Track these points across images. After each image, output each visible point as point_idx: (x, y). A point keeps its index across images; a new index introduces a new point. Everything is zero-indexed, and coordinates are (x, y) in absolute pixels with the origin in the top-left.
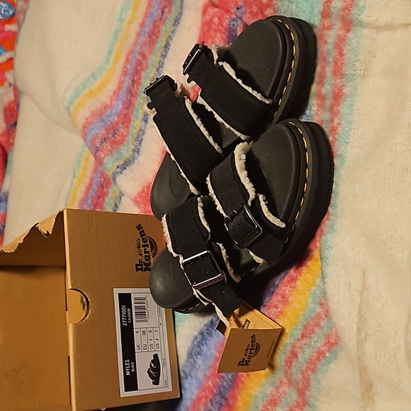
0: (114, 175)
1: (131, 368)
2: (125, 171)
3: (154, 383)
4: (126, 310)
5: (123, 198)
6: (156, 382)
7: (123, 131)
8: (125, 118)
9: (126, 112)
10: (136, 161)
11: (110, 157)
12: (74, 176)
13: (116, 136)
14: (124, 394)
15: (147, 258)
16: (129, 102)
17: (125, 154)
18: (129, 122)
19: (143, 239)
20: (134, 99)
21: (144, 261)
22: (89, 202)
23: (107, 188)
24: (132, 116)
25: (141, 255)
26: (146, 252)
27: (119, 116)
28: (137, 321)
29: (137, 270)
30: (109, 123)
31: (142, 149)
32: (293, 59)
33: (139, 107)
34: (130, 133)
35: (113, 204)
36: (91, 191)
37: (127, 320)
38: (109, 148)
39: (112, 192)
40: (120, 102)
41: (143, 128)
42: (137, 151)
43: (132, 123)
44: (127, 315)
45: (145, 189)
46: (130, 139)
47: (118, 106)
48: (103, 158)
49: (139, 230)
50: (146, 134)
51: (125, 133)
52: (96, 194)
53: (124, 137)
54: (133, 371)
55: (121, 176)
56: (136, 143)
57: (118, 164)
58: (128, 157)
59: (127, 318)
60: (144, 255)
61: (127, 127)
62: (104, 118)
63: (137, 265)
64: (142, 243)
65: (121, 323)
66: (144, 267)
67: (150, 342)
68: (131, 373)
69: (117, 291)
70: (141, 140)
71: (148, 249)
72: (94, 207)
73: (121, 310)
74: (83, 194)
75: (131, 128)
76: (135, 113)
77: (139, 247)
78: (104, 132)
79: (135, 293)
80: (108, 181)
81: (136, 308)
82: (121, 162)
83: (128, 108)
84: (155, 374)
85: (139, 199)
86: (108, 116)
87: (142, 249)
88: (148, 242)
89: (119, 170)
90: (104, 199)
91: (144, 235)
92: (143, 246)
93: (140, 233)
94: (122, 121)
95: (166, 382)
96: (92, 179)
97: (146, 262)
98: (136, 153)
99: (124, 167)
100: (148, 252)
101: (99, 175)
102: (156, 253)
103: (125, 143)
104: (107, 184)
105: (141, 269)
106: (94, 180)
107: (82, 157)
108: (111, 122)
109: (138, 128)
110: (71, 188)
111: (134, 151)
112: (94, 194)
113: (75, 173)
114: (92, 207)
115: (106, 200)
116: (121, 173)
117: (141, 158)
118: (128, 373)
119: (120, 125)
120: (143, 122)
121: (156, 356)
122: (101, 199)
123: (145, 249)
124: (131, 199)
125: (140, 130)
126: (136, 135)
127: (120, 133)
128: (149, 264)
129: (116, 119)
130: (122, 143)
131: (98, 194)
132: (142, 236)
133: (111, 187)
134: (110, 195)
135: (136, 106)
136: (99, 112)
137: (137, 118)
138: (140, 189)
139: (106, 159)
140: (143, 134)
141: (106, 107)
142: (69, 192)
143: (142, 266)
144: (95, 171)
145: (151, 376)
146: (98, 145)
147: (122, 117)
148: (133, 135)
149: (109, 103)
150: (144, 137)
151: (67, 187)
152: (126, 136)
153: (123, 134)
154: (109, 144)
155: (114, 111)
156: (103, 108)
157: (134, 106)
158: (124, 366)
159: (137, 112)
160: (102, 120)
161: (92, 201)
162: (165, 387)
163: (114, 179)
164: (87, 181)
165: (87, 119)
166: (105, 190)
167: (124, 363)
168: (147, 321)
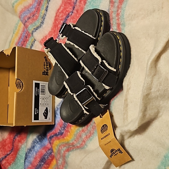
0: (32, 32)
1: (37, 112)
2: (37, 31)
3: (45, 118)
4: (37, 89)
5: (35, 42)
6: (46, 118)
7: (37, 14)
8: (38, 9)
9: (38, 7)
10: (42, 27)
11: (31, 25)
12: (14, 33)
13: (34, 17)
14: (33, 121)
15: (47, 70)
16: (39, 2)
17: (37, 24)
18: (39, 11)
19: (46, 62)
20: (42, 1)
21: (46, 71)
22: (20, 43)
23: (28, 38)
24: (41, 8)
25: (45, 69)
26: (47, 68)
27: (35, 9)
28: (41, 94)
29: (43, 74)
30: (31, 11)
31: (44, 22)
32: (102, 22)
33: (44, 5)
34: (40, 15)
35: (31, 44)
36: (21, 39)
37: (37, 93)
38: (31, 21)
39: (31, 40)
40: (36, 3)
41: (45, 13)
42: (42, 23)
43: (41, 11)
44: (37, 91)
45: (45, 38)
46: (40, 18)
47: (35, 4)
48: (28, 25)
49: (45, 58)
50: (46, 16)
51: (38, 16)
52: (23, 40)
53: (37, 17)
54: (38, 113)
55: (35, 32)
56: (42, 20)
57: (34, 28)
58: (38, 25)
59: (37, 92)
60: (46, 69)
61: (38, 13)
62: (30, 10)
63: (43, 72)
64: (46, 64)
65: (35, 94)
66: (46, 73)
67: (45, 103)
68: (37, 113)
69: (34, 82)
70: (45, 18)
71: (48, 67)
72: (22, 45)
73: (35, 89)
74: (17, 40)
75: (40, 13)
76: (42, 7)
77: (44, 65)
78: (29, 15)
79: (41, 83)
80: (29, 35)
81: (41, 89)
82: (35, 27)
83: (39, 5)
84: (46, 115)
85: (42, 41)
86: (31, 9)
87: (46, 66)
88: (48, 64)
89: (34, 30)
90: (27, 42)
91: (47, 61)
92: (46, 65)
93: (45, 60)
94: (36, 11)
95: (50, 118)
96: (21, 34)
97: (47, 72)
98: (42, 24)
99: (36, 29)
100: (48, 68)
101: (25, 33)
102: (51, 69)
103: (37, 20)
104: (29, 36)
105: (45, 74)
106: (23, 35)
107: (17, 25)
108: (32, 11)
109: (43, 13)
110: (12, 38)
111: (41, 23)
112: (22, 40)
113: (14, 32)
114: (21, 46)
115: (28, 43)
116: (35, 31)
117: (44, 26)
118: (36, 114)
119: (36, 12)
120: (46, 11)
121: (47, 108)
122: (25, 42)
123: (47, 67)
124: (39, 42)
125: (44, 14)
126: (42, 16)
127: (36, 15)
128: (48, 73)
129: (34, 10)
130: (36, 20)
131: (24, 40)
132: (46, 61)
133: (30, 38)
134: (30, 41)
135: (43, 4)
136: (28, 7)
137: (43, 9)
138: (42, 37)
139: (30, 26)
140: (45, 16)
141: (30, 5)
142: (11, 40)
143: (45, 73)
144: (23, 31)
145: (44, 115)
146: (27, 20)
147: (37, 9)
148: (41, 16)
149: (32, 3)
150: (46, 17)
151: (10, 38)
152: (38, 17)
153: (37, 16)
154: (31, 20)
155: (33, 7)
156: (29, 6)
157: (42, 4)
158: (35, 111)
159: (43, 7)
160: (29, 10)
161: (21, 43)
162: (49, 120)
163: (32, 34)
164: (19, 35)
165: (22, 9)
166: (27, 39)
167: (34, 109)
168: (45, 94)
